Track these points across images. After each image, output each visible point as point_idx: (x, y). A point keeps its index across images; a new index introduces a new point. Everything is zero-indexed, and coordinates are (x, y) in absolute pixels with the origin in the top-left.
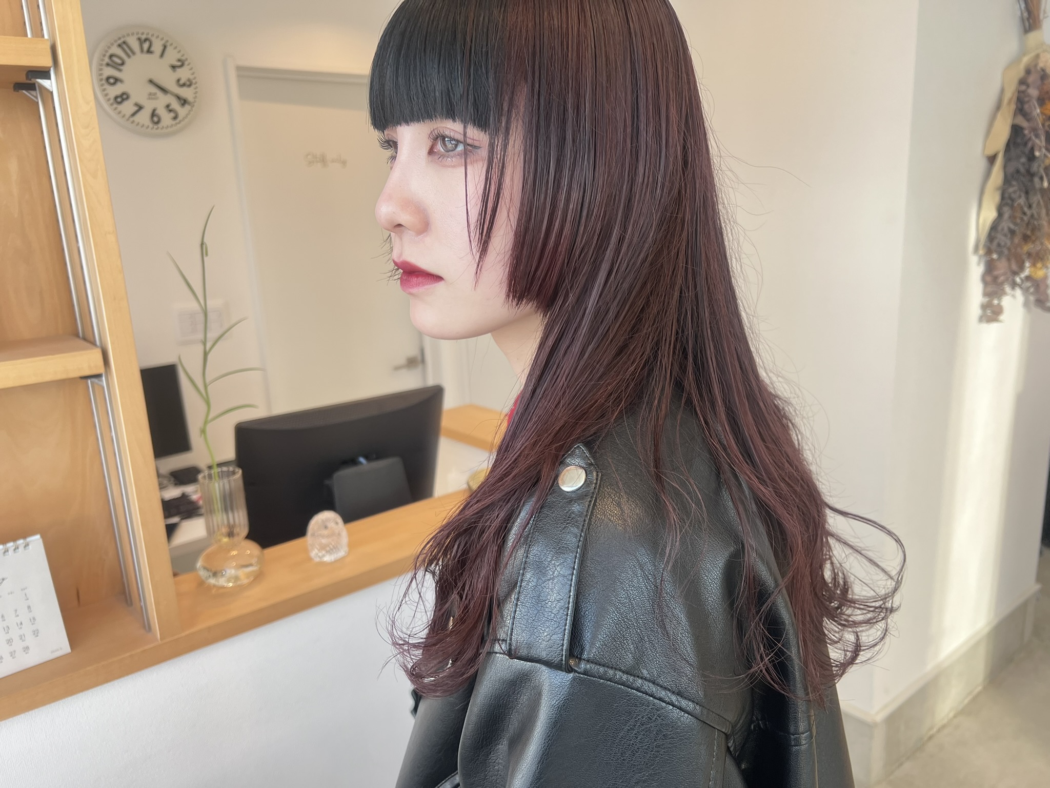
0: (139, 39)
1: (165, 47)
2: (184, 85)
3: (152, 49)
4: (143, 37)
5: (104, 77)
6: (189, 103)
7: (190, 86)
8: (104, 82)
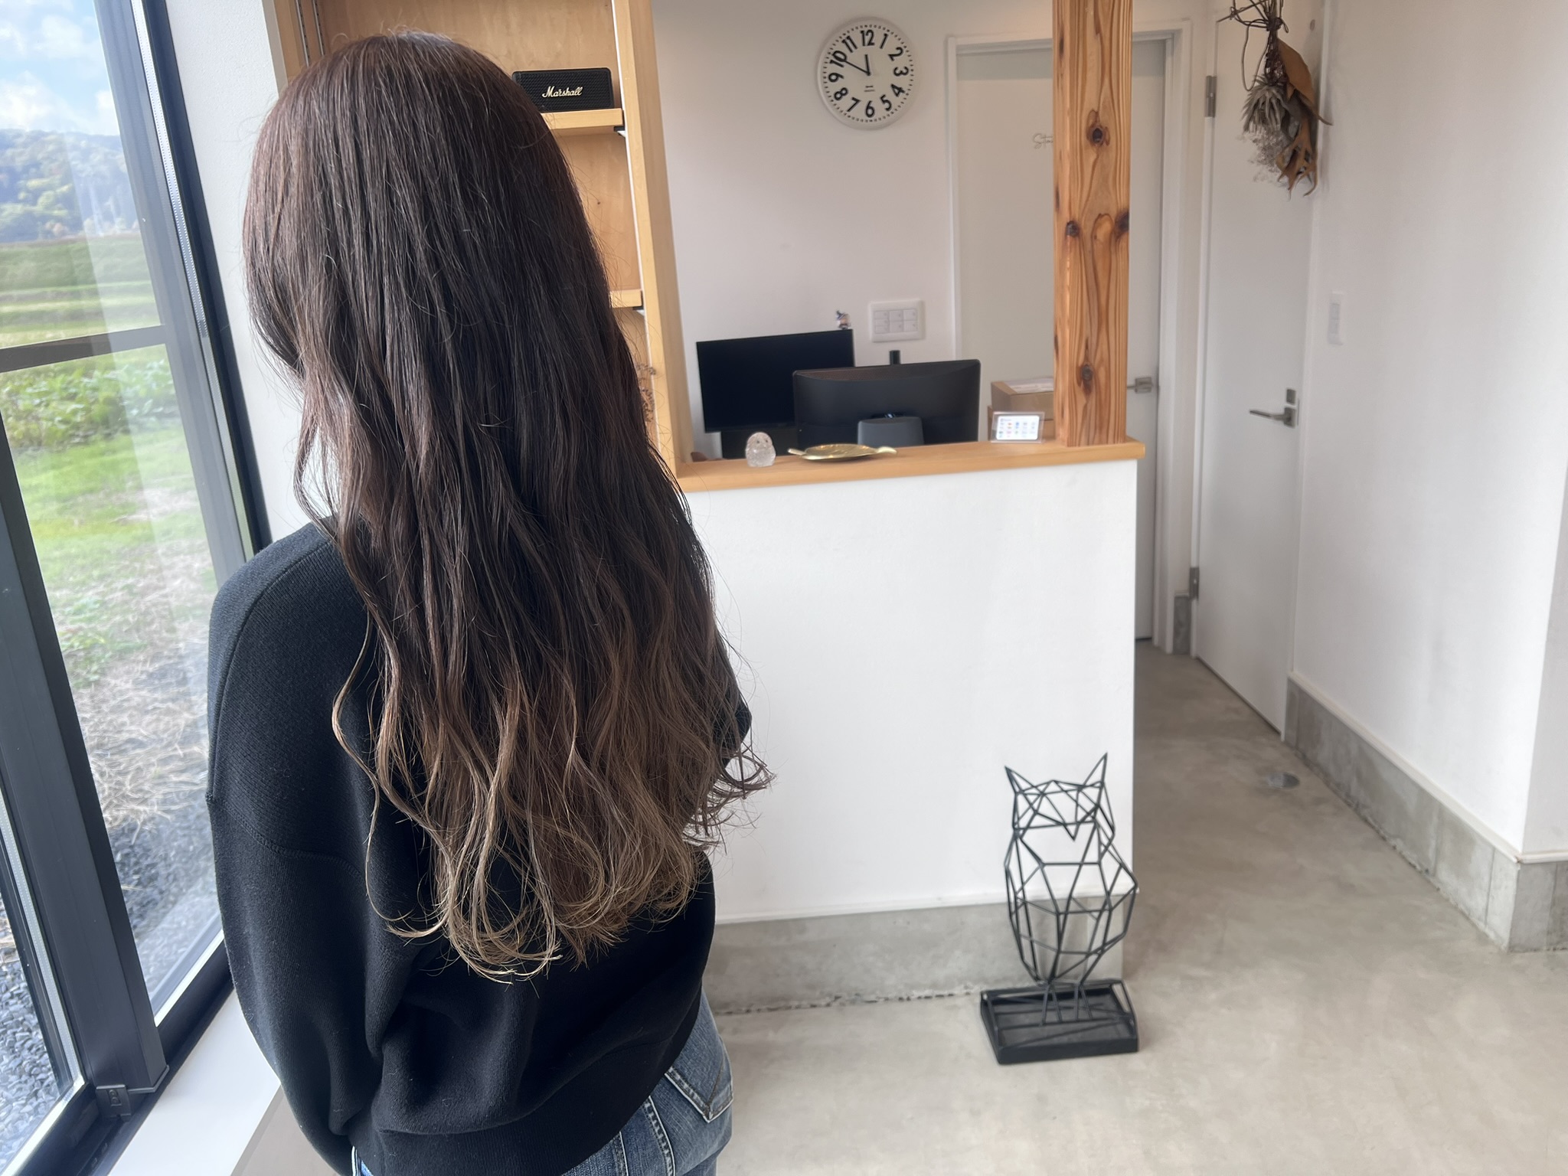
0: (862, 32)
1: (886, 35)
2: (901, 73)
3: (873, 41)
4: (866, 30)
5: (827, 75)
6: (903, 92)
7: (905, 74)
8: (827, 80)
